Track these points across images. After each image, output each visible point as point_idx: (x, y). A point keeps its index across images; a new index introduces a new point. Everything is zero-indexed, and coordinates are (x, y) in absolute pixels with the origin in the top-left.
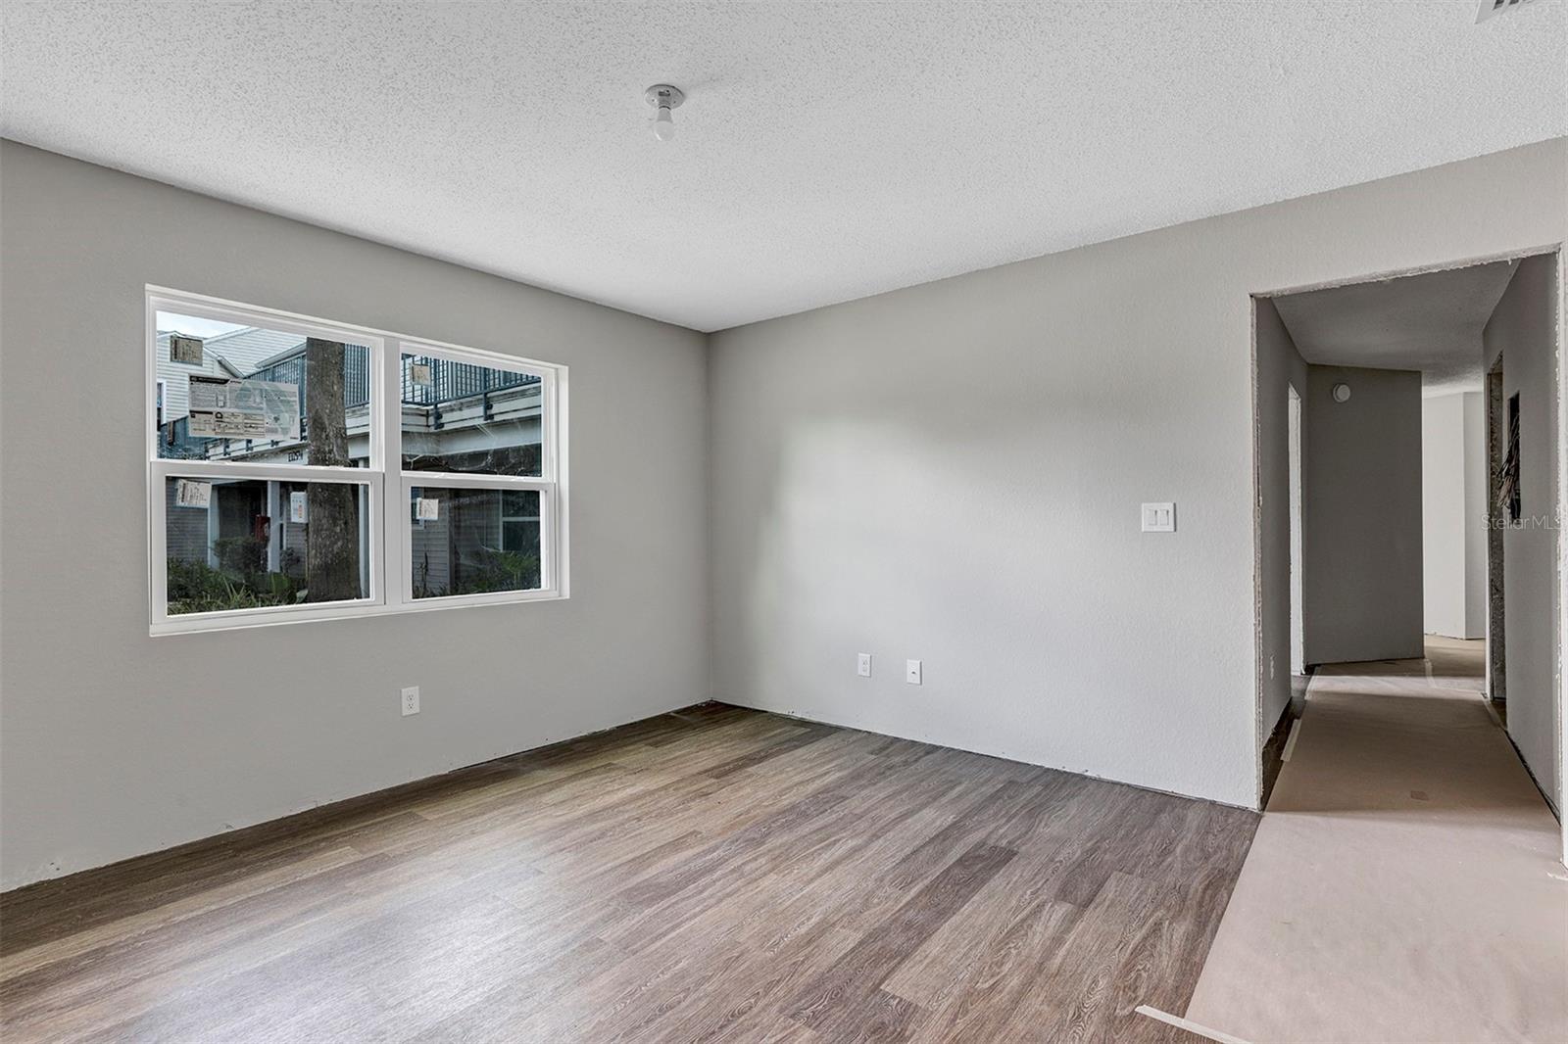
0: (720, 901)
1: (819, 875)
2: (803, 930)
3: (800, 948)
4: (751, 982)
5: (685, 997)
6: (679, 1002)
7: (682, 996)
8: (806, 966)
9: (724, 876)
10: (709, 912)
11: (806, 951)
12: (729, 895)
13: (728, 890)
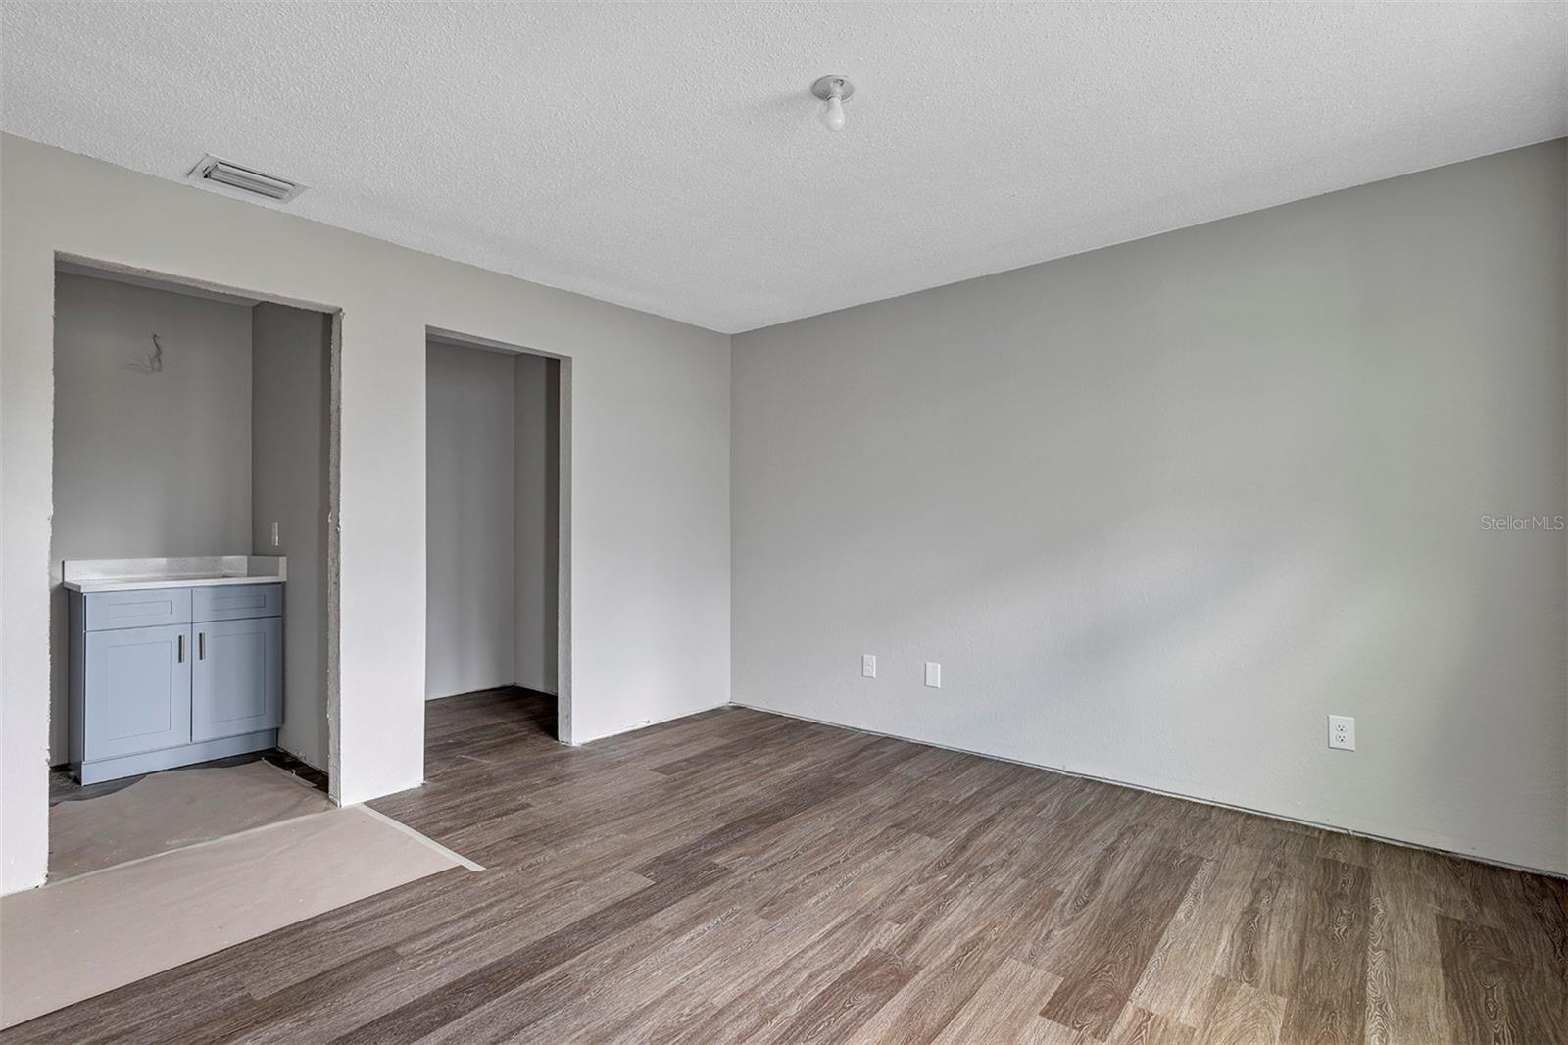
0: (786, 964)
1: (656, 1003)
2: (700, 928)
3: (707, 912)
4: (754, 888)
5: (804, 880)
6: (807, 877)
7: (806, 881)
8: (707, 898)
9: (787, 1002)
10: (797, 950)
11: (705, 908)
12: (777, 972)
13: (777, 980)
